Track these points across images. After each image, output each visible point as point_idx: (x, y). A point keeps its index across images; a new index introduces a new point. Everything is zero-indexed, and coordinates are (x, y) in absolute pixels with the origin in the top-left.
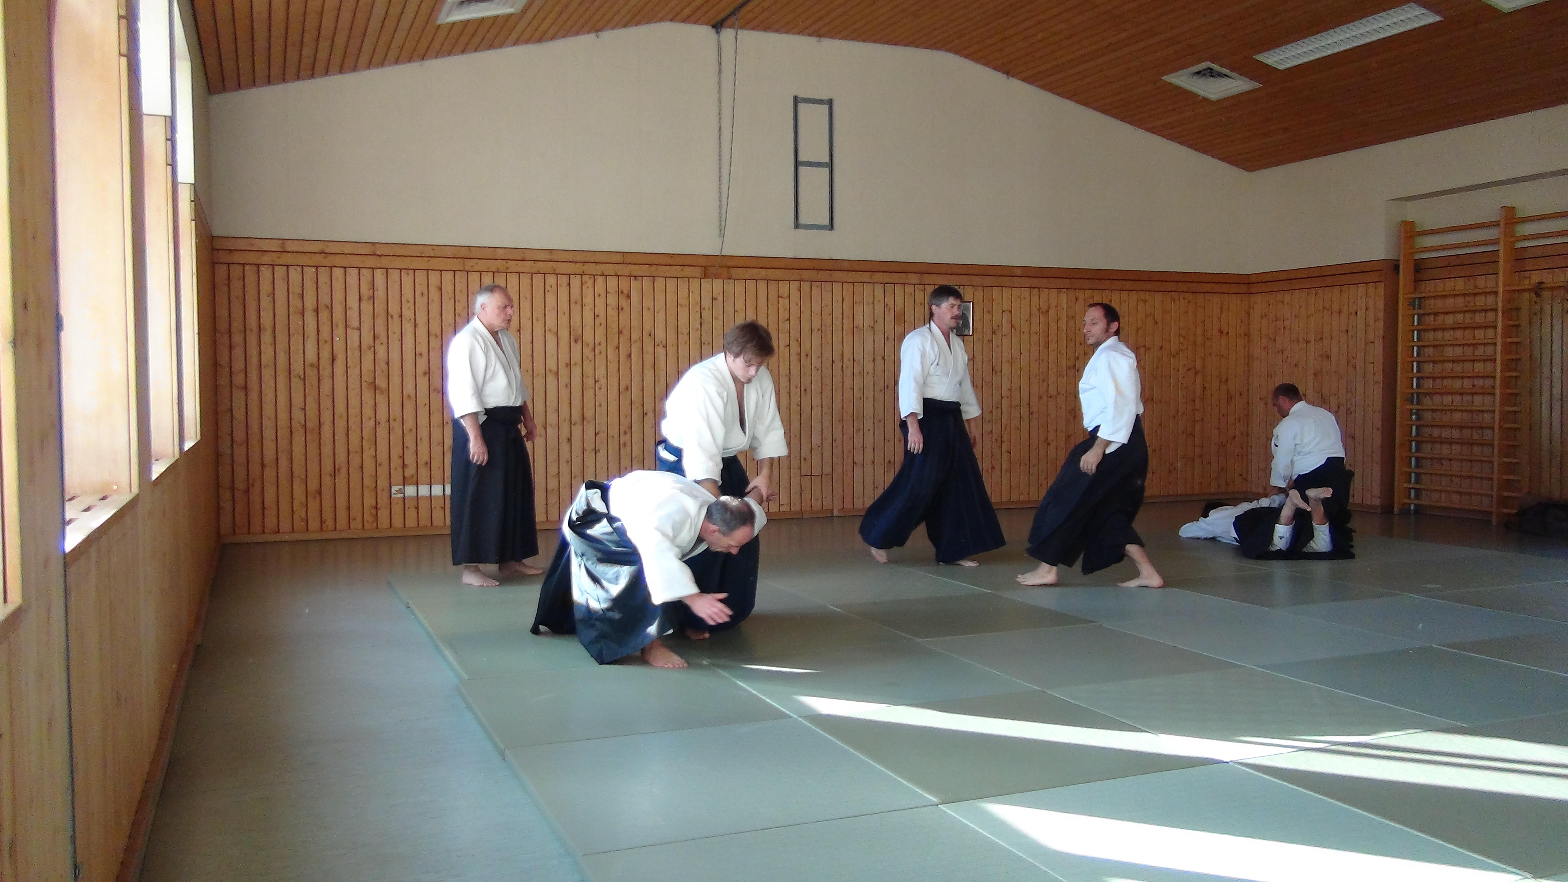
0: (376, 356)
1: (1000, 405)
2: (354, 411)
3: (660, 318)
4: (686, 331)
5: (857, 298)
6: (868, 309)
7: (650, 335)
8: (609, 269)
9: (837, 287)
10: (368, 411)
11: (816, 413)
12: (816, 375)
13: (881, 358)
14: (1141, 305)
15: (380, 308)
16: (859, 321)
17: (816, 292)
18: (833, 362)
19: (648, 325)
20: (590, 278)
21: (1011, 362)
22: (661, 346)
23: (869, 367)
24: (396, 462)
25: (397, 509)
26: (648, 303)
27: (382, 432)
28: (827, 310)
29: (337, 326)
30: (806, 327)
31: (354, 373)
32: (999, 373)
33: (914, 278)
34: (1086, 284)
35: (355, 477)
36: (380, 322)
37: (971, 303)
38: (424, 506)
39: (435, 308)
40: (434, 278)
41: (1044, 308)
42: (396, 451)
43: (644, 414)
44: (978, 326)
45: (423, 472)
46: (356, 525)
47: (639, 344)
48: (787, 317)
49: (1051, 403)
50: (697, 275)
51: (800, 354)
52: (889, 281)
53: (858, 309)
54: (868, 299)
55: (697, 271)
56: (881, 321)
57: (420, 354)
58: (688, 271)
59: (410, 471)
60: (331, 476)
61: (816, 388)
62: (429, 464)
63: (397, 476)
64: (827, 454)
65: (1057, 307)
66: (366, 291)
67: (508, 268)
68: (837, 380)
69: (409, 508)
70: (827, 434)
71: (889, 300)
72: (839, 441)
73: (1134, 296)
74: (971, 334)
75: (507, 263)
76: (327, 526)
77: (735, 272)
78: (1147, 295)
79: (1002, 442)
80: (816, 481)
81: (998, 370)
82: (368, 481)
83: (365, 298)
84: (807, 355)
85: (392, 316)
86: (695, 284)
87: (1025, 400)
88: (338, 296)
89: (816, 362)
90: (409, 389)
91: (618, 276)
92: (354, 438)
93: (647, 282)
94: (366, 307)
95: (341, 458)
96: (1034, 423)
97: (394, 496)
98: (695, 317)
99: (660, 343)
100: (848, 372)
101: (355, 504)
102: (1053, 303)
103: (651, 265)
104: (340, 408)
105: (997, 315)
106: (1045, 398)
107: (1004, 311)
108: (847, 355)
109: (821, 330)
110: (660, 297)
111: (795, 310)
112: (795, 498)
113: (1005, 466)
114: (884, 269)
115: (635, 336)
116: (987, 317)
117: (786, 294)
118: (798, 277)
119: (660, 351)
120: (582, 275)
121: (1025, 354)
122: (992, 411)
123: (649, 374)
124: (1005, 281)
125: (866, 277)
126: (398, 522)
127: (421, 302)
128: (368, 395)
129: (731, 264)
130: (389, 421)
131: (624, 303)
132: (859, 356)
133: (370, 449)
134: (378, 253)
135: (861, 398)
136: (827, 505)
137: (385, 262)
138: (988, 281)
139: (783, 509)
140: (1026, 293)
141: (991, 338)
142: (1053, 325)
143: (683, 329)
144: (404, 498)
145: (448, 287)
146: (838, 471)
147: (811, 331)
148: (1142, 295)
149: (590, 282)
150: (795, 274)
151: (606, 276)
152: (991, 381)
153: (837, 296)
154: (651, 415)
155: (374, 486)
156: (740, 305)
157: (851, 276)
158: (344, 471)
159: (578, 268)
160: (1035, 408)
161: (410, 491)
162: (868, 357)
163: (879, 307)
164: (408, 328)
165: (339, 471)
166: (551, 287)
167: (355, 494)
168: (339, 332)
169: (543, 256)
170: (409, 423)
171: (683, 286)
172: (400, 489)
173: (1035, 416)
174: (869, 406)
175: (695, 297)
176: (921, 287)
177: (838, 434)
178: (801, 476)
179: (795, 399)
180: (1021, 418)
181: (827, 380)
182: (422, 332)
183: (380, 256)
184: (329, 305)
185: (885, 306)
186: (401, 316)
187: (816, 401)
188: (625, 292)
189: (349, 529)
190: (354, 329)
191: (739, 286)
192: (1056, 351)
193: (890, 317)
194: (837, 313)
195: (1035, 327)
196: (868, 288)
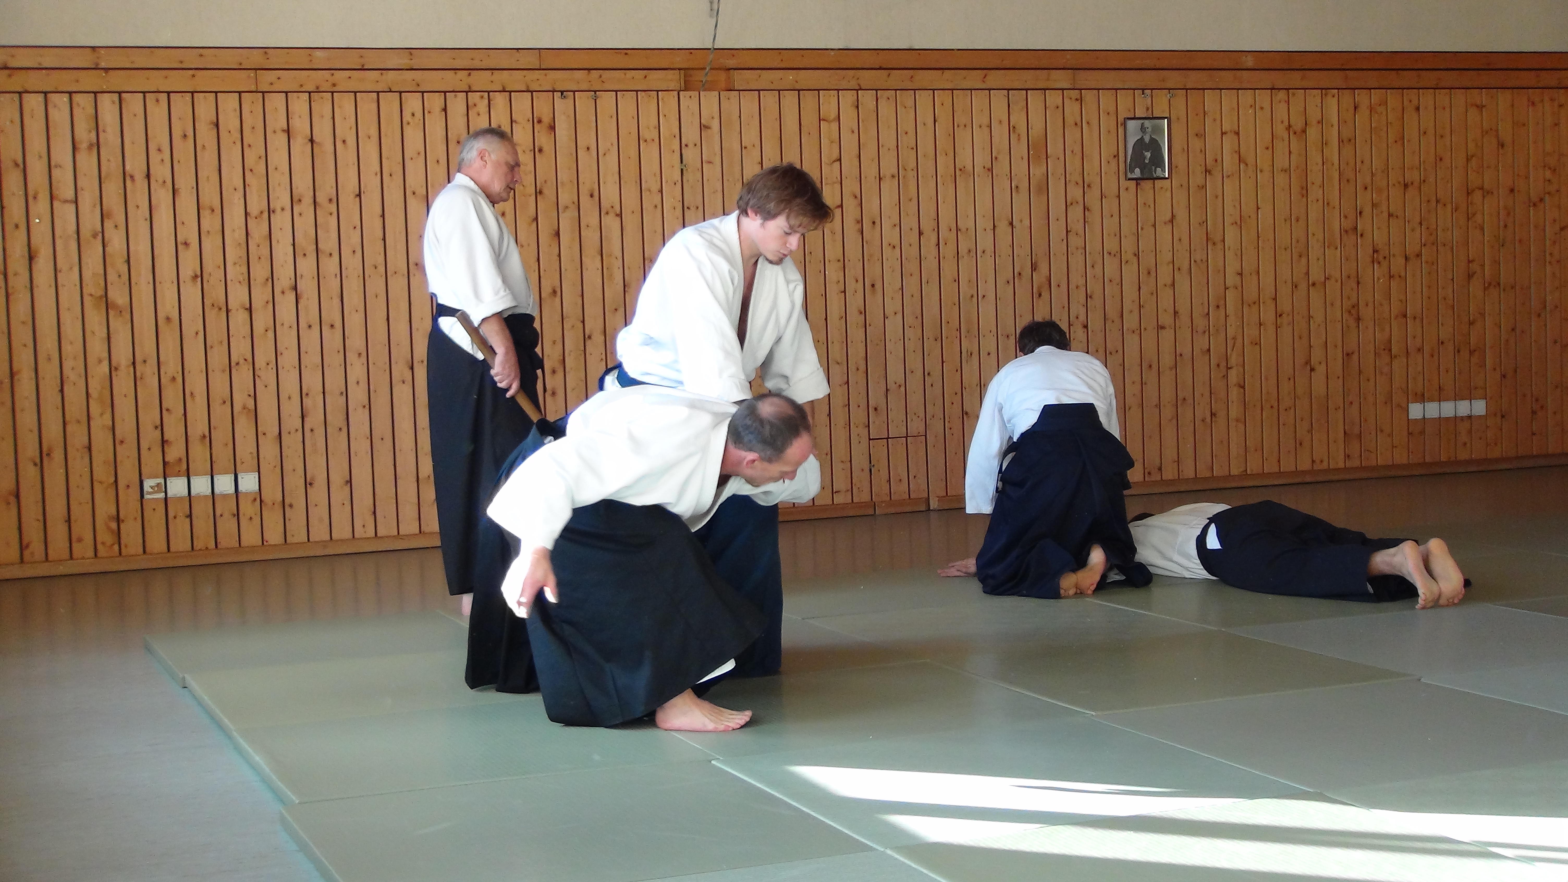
0: (107, 249)
1: (1222, 302)
2: (72, 349)
3: (609, 163)
4: (656, 187)
5: (960, 118)
6: (981, 136)
7: (592, 196)
8: (515, 80)
9: (924, 98)
10: (97, 348)
11: (894, 326)
12: (891, 257)
13: (1007, 223)
14: (1473, 113)
15: (111, 164)
16: (964, 158)
17: (886, 109)
18: (920, 233)
19: (588, 178)
20: (482, 97)
21: (1240, 223)
22: (612, 215)
23: (985, 241)
24: (150, 436)
25: (156, 520)
26: (586, 138)
27: (123, 384)
28: (907, 141)
29: (35, 198)
30: (869, 171)
31: (69, 280)
32: (1220, 246)
33: (1061, 79)
34: (1372, 79)
35: (79, 465)
36: (113, 189)
37: (1166, 120)
38: (201, 512)
39: (208, 159)
40: (205, 107)
41: (1298, 124)
42: (150, 417)
43: (586, 338)
44: (1180, 160)
45: (199, 453)
46: (83, 549)
47: (572, 213)
48: (836, 155)
49: (1316, 297)
50: (673, 85)
51: (861, 221)
52: (1017, 85)
53: (964, 137)
54: (981, 118)
55: (672, 80)
56: (1004, 159)
57: (186, 244)
58: (656, 79)
59: (175, 452)
60: (35, 464)
61: (892, 281)
62: (208, 439)
63: (152, 460)
64: (915, 399)
65: (1320, 122)
66: (84, 135)
67: (334, 85)
68: (930, 263)
69: (175, 517)
70: (914, 362)
71: (1018, 118)
72: (937, 373)
73: (1459, 97)
74: (1167, 176)
75: (333, 75)
76: (32, 553)
77: (740, 79)
78: (1483, 97)
79: (1228, 368)
80: (898, 450)
81: (1218, 238)
82: (102, 473)
83: (83, 146)
84: (874, 223)
85: (132, 177)
86: (669, 102)
87: (1269, 291)
88: (37, 143)
89: (891, 235)
90: (168, 305)
91: (532, 92)
92: (75, 395)
93: (584, 102)
94: (87, 162)
95: (52, 430)
96: (1286, 332)
97: (147, 497)
98: (671, 160)
99: (610, 210)
100: (948, 251)
101: (81, 512)
102: (1314, 114)
103: (589, 70)
104: (48, 343)
105: (1211, 140)
106: (1303, 286)
107: (1225, 133)
108: (946, 219)
109: (896, 176)
110: (607, 127)
111: (849, 142)
112: (861, 478)
113: (1235, 411)
114: (1007, 63)
115: (566, 197)
116: (1196, 144)
117: (833, 114)
118: (853, 84)
119: (611, 223)
120: (467, 92)
121: (1266, 210)
122: (1208, 314)
123: (592, 264)
124: (1227, 77)
125: (974, 79)
126: (157, 543)
127: (183, 150)
128: (95, 320)
129: (731, 63)
130: (134, 363)
131: (544, 139)
132: (966, 223)
133: (102, 414)
134: (103, 65)
135: (972, 296)
136: (919, 488)
137: (117, 81)
138: (1194, 79)
139: (839, 499)
140: (1263, 97)
141: (1202, 182)
142: (1315, 157)
143: (651, 182)
144: (166, 498)
145: (229, 121)
146: (937, 426)
147: (880, 179)
148: (1476, 96)
149: (483, 105)
150: (849, 79)
151: (510, 92)
152: (1205, 259)
153: (925, 115)
154: (598, 338)
155: (112, 479)
156: (751, 136)
157: (947, 79)
158: (58, 455)
159: (458, 80)
160: (1285, 304)
161: (177, 486)
162: (984, 223)
163: (1000, 133)
164: (162, 197)
165: (48, 455)
166: (413, 115)
167: (81, 494)
168: (41, 207)
169: (394, 61)
170: (171, 367)
171: (648, 105)
172: (158, 485)
173: (1285, 320)
174: (987, 310)
175: (669, 127)
176: (1075, 94)
177: (933, 364)
178: (870, 439)
179: (855, 302)
180: (1260, 325)
181: (912, 266)
182: (187, 203)
183: (107, 70)
184: (20, 161)
185: (1012, 129)
186: (148, 176)
187: (893, 305)
188: (546, 120)
189: (71, 558)
190: (66, 201)
191: (749, 103)
192: (1321, 202)
193: (1020, 150)
194: (926, 145)
195: (1281, 161)
196: (979, 99)
